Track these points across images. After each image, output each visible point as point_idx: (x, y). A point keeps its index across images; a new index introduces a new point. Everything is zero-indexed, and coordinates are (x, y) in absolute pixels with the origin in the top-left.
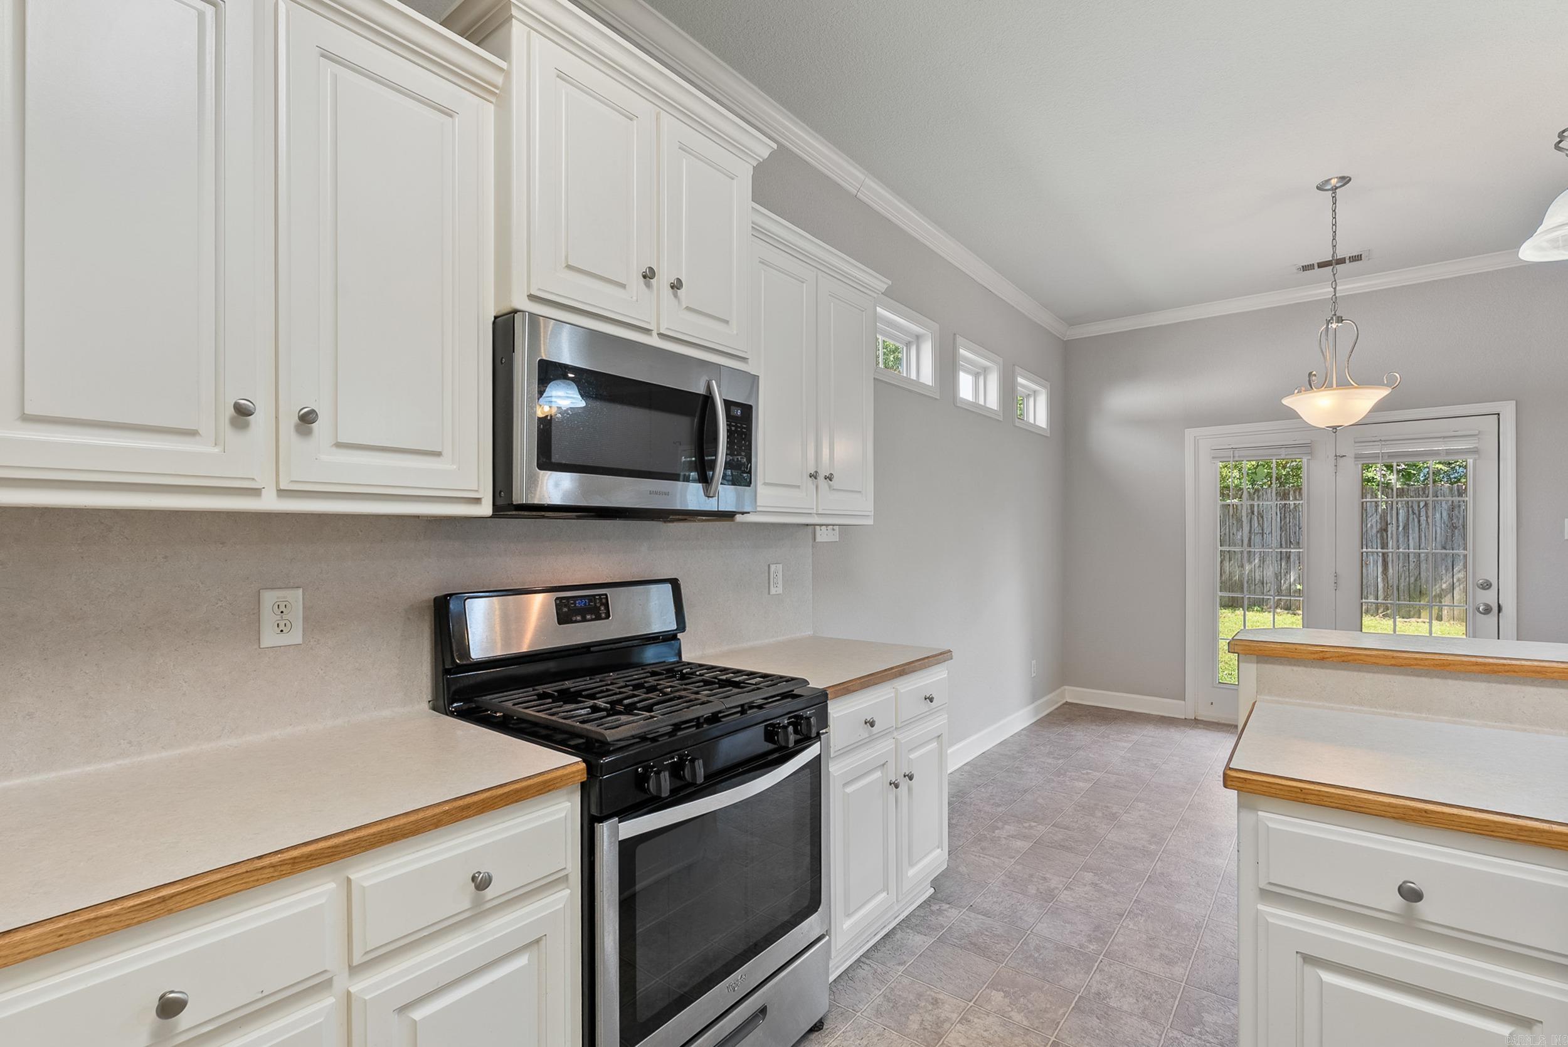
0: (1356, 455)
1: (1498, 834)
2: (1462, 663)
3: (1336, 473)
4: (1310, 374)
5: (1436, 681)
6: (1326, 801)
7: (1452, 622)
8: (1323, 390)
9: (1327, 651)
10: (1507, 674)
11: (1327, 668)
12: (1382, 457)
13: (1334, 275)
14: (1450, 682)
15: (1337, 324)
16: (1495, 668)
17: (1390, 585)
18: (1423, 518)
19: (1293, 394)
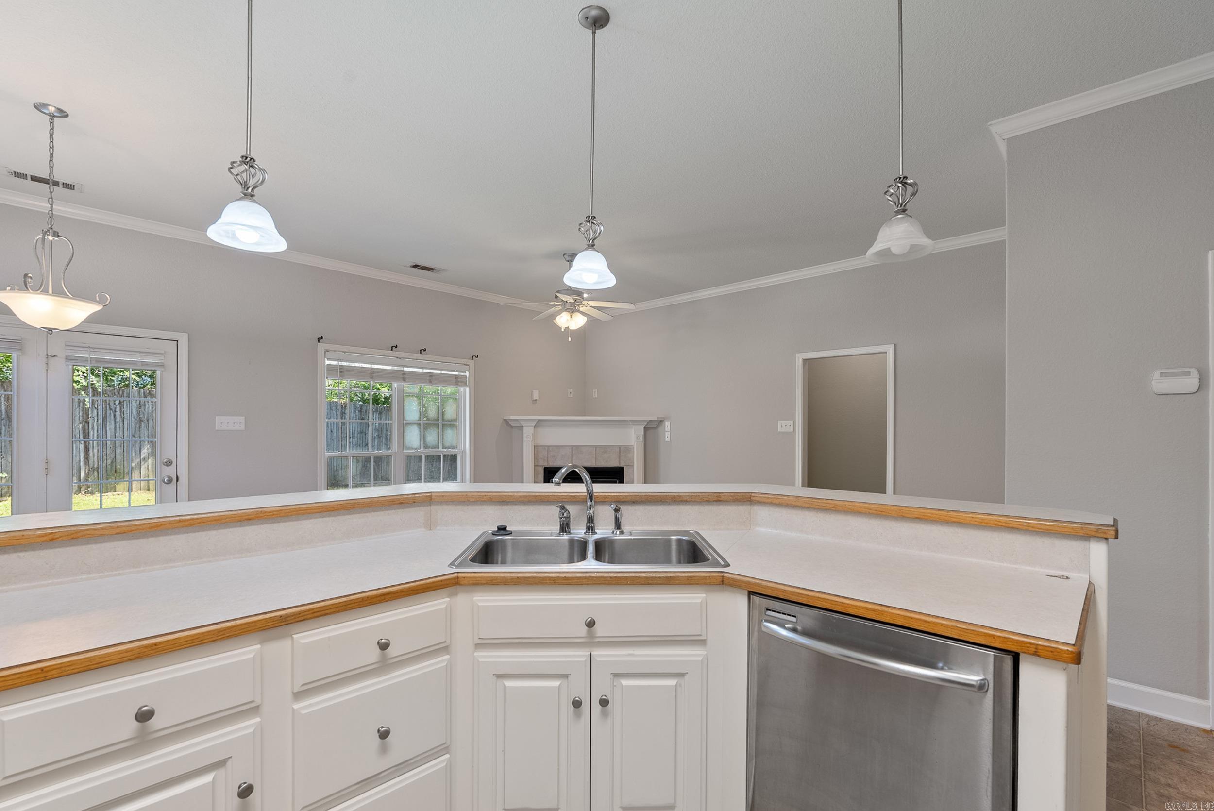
0: (66, 356)
1: (206, 641)
2: (170, 522)
3: (47, 370)
4: (26, 276)
5: (151, 539)
6: (69, 670)
7: (139, 492)
8: (38, 294)
9: (56, 532)
10: (200, 524)
11: (56, 547)
12: (90, 361)
13: (51, 193)
14: (161, 538)
15: (53, 237)
16: (192, 522)
17: (90, 467)
18: (118, 413)
19: (6, 290)
